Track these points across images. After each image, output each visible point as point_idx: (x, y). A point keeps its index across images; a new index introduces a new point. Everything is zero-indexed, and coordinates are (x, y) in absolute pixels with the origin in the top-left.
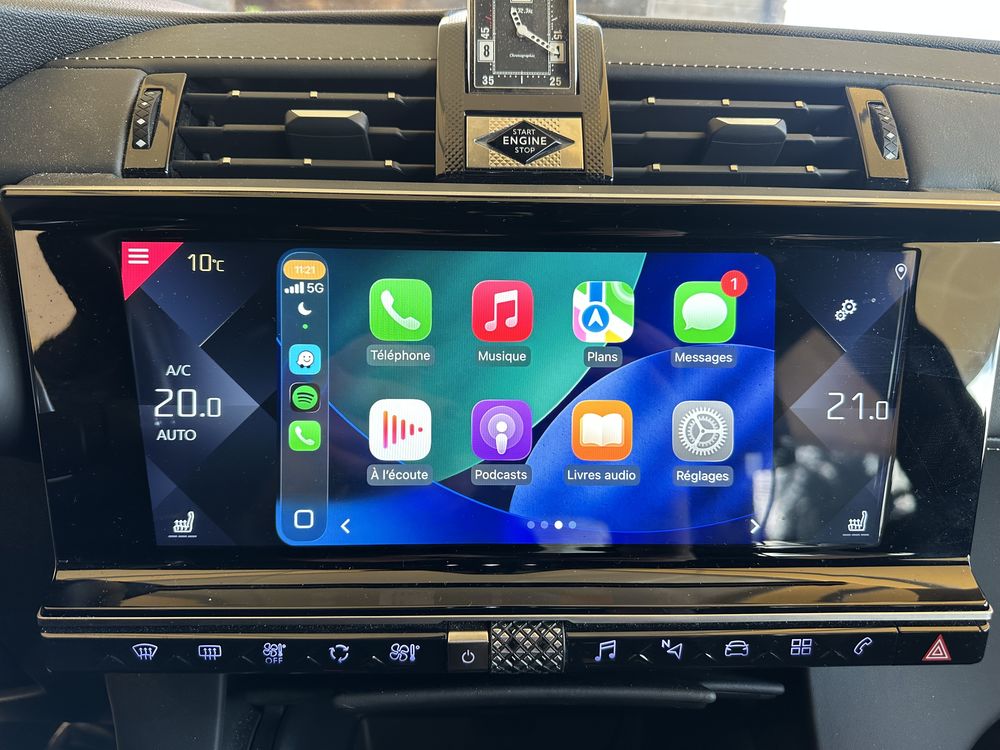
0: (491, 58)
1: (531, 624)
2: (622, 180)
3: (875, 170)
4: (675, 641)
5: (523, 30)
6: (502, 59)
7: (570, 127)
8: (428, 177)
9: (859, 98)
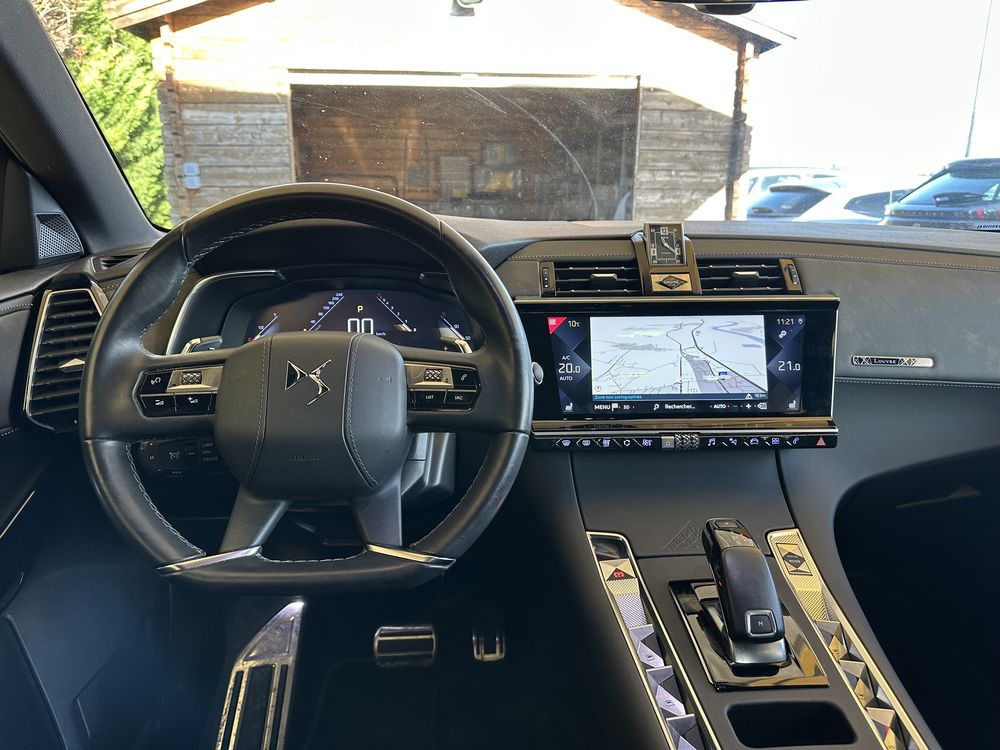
0: (656, 254)
1: (688, 433)
2: (704, 294)
3: (790, 288)
4: (734, 439)
5: (666, 245)
6: (659, 255)
7: (686, 277)
8: (639, 294)
9: (784, 263)
